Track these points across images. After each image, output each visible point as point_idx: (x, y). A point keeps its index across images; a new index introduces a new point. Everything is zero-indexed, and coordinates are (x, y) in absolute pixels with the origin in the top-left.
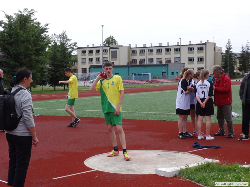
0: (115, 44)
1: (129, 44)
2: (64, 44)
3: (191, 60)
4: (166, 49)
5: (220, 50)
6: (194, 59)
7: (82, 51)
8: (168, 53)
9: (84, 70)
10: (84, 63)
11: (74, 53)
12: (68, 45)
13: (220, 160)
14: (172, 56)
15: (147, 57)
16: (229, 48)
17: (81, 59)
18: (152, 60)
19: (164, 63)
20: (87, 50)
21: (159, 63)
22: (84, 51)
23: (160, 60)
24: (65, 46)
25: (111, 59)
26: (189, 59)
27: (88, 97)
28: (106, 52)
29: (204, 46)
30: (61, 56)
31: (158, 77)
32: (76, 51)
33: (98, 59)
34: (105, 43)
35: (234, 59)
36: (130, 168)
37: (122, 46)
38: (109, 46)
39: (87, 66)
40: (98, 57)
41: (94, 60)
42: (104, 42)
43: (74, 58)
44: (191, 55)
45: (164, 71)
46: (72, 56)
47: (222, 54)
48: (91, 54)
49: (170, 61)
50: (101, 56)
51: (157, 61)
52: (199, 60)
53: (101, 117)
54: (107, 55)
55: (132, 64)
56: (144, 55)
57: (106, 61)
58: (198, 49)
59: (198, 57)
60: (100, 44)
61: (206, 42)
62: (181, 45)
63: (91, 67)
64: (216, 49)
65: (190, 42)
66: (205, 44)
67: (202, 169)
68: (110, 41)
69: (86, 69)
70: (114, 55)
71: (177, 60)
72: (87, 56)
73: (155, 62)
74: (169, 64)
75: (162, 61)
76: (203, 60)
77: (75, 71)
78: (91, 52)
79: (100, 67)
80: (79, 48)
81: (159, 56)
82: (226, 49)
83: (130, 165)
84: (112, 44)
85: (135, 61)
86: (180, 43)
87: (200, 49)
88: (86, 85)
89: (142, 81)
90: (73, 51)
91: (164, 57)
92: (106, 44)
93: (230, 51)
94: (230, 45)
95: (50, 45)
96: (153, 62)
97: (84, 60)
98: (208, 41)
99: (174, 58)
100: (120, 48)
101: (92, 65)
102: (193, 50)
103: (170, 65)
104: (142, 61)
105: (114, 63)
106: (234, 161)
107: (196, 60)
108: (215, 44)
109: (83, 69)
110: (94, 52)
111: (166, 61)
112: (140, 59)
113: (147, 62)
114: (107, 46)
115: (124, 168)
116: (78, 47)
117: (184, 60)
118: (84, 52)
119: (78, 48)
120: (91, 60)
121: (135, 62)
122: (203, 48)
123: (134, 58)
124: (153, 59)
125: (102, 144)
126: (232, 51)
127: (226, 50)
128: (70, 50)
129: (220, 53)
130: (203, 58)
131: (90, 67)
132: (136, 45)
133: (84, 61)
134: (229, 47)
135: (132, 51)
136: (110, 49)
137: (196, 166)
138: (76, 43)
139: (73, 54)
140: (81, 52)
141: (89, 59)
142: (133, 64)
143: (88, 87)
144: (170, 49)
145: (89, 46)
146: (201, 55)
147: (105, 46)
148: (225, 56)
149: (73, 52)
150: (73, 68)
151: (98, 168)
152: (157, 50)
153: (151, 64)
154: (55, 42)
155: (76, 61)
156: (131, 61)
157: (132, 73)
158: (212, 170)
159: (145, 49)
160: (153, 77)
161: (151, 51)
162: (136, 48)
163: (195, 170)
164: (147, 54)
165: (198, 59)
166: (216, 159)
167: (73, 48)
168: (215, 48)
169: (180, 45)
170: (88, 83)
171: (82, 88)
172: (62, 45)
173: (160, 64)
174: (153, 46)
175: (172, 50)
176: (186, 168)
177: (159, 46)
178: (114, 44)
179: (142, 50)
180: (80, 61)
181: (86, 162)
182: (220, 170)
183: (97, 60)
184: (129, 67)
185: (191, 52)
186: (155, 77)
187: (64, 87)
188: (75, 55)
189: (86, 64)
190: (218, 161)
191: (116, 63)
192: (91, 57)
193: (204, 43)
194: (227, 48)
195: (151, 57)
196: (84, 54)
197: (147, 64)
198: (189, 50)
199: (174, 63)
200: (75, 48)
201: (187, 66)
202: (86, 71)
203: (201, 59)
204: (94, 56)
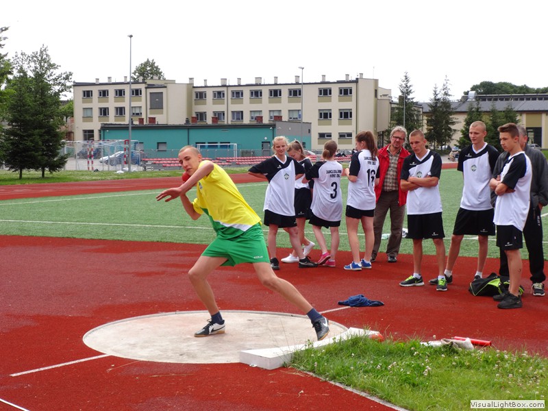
0: (159, 78)
1: (191, 79)
2: (42, 75)
3: (325, 115)
4: (271, 91)
5: (387, 95)
6: (330, 114)
7: (84, 92)
8: (276, 99)
9: (89, 135)
10: (87, 118)
11: (66, 96)
12: (51, 78)
13: (382, 332)
14: (285, 106)
15: (228, 107)
16: (406, 92)
17: (82, 110)
18: (240, 115)
19: (266, 121)
20: (96, 91)
21: (255, 122)
22: (88, 92)
23: (257, 115)
24: (45, 78)
25: (148, 110)
26: (321, 114)
27: (96, 194)
28: (137, 94)
29: (353, 86)
30: (35, 101)
31: (254, 152)
32: (70, 92)
33: (120, 111)
34: (137, 74)
35: (417, 115)
36: (185, 350)
37: (173, 82)
38: (144, 82)
39: (95, 125)
40: (120, 105)
41: (112, 112)
42: (135, 73)
43: (66, 106)
44: (325, 106)
45: (266, 138)
46: (62, 102)
47: (391, 103)
48: (104, 99)
49: (279, 118)
50: (126, 103)
51: (252, 118)
52: (341, 117)
53: (124, 239)
54: (141, 101)
55: (195, 123)
56: (224, 104)
57: (137, 114)
58: (341, 93)
59: (340, 110)
60: (126, 77)
61: (359, 77)
62: (304, 84)
63: (105, 128)
64: (379, 94)
65: (324, 76)
66: (356, 81)
67: (342, 349)
68: (148, 71)
69: (92, 131)
70: (157, 102)
71: (296, 115)
72: (96, 104)
73: (247, 120)
74: (278, 124)
75: (262, 117)
76: (351, 117)
77: (69, 135)
78: (104, 94)
79: (125, 128)
80: (77, 85)
81: (256, 107)
82: (401, 94)
83: (185, 344)
84: (152, 78)
85: (202, 116)
86: (300, 78)
87: (346, 92)
88: (93, 168)
89: (217, 159)
90: (62, 91)
91: (266, 107)
92: (138, 77)
93: (409, 97)
94: (409, 85)
95: (10, 77)
96: (242, 118)
97: (89, 111)
98: (361, 74)
99: (289, 111)
100: (169, 86)
101: (105, 123)
102: (330, 94)
103: (279, 126)
104: (218, 116)
105: (157, 120)
106: (410, 333)
107: (335, 115)
108: (376, 81)
109: (85, 131)
110: (112, 94)
111: (271, 117)
112: (215, 113)
113: (228, 120)
114: (141, 80)
115: (172, 350)
116: (74, 82)
117: (310, 115)
118: (88, 94)
119: (74, 86)
120: (104, 112)
121: (202, 119)
122: (351, 90)
123: (201, 109)
124: (242, 112)
125: (124, 298)
126: (412, 99)
127: (400, 97)
128: (56, 88)
129: (388, 102)
130: (351, 113)
131: (102, 127)
132: (205, 80)
133: (89, 115)
134: (407, 90)
135: (197, 95)
136: (146, 88)
137: (329, 344)
138: (71, 74)
139: (62, 98)
140: (82, 94)
141: (101, 109)
142: (199, 123)
143: (97, 173)
144: (280, 92)
145: (100, 81)
146: (346, 105)
147: (136, 82)
148: (397, 108)
149: (63, 93)
150: (63, 129)
151: (113, 350)
152: (252, 93)
153: (238, 123)
154: (21, 70)
155: (70, 113)
156: (194, 115)
157: (197, 143)
158: (363, 353)
159: (224, 89)
160: (243, 152)
161: (238, 94)
162: (206, 87)
163: (326, 353)
164: (230, 100)
165: (341, 113)
166: (372, 329)
167: (63, 85)
168: (376, 91)
169: (300, 82)
170: (97, 164)
171: (83, 175)
172: (39, 76)
173: (258, 124)
174: (242, 84)
175: (285, 93)
176: (307, 347)
177: (256, 85)
178: (157, 78)
179: (219, 93)
180: (78, 113)
181: (88, 338)
182: (379, 353)
183: (117, 114)
184: (188, 129)
185: (325, 98)
186: (247, 152)
187: (41, 173)
188: (68, 101)
189: (92, 121)
190: (376, 333)
191: (161, 119)
192: (104, 105)
193: (354, 79)
194: (402, 92)
195: (237, 108)
196: (88, 99)
197: (230, 123)
198: (321, 94)
199: (289, 121)
200: (68, 84)
201: (317, 129)
202: (93, 136)
203: (345, 115)
204: (112, 103)
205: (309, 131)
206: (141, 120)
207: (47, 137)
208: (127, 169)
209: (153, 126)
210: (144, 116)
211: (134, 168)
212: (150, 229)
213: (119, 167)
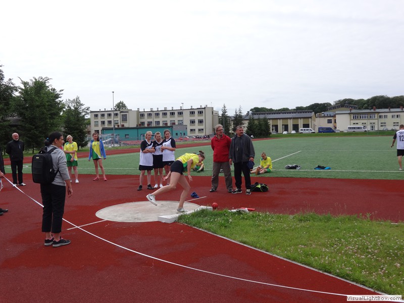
0: (125, 109)
1: (138, 109)
3: (193, 122)
4: (170, 113)
5: (217, 113)
8: (173, 116)
10: (96, 125)
12: (81, 109)
14: (176, 118)
15: (154, 119)
16: (224, 112)
17: (94, 122)
18: (158, 123)
19: (169, 125)
20: (99, 114)
21: (165, 125)
23: (165, 122)
24: (79, 110)
25: (121, 122)
26: (191, 122)
28: (116, 115)
29: (203, 110)
30: (75, 119)
32: (89, 115)
33: (110, 122)
35: (229, 121)
36: (136, 217)
37: (131, 110)
38: (119, 110)
40: (109, 120)
41: (106, 123)
42: (115, 107)
43: (88, 121)
44: (192, 118)
47: (219, 117)
48: (103, 117)
49: (174, 124)
50: (112, 119)
51: (163, 124)
52: (199, 122)
54: (118, 118)
55: (140, 126)
56: (152, 118)
57: (117, 123)
59: (198, 120)
60: (112, 108)
62: (184, 110)
63: (103, 129)
64: (214, 113)
66: (205, 108)
67: (198, 214)
68: (121, 106)
70: (125, 118)
71: (181, 122)
72: (100, 119)
73: (161, 125)
74: (174, 126)
75: (167, 123)
76: (203, 122)
77: (89, 132)
78: (103, 115)
79: (112, 129)
80: (91, 112)
81: (165, 119)
82: (222, 113)
84: (122, 108)
85: (143, 123)
86: (182, 107)
87: (200, 113)
91: (169, 119)
92: (117, 108)
93: (226, 114)
94: (225, 109)
95: (64, 109)
97: (97, 123)
99: (178, 120)
100: (129, 112)
101: (104, 127)
102: (194, 113)
104: (149, 123)
107: (197, 122)
108: (213, 108)
110: (106, 115)
111: (171, 123)
112: (148, 122)
113: (154, 125)
115: (131, 217)
117: (187, 122)
118: (96, 116)
120: (103, 123)
122: (203, 112)
123: (142, 120)
124: (159, 121)
128: (83, 113)
129: (217, 116)
135: (141, 115)
136: (120, 113)
137: (193, 213)
138: (89, 108)
139: (86, 118)
140: (94, 116)
142: (142, 126)
144: (174, 113)
145: (101, 110)
146: (201, 118)
147: (116, 110)
148: (221, 119)
149: (87, 115)
150: (86, 130)
151: (108, 218)
152: (163, 114)
153: (158, 126)
154: (69, 107)
155: (89, 124)
156: (140, 123)
157: (141, 134)
158: (206, 215)
159: (152, 112)
161: (157, 114)
162: (144, 112)
163: (191, 216)
164: (154, 117)
169: (182, 109)
172: (76, 109)
174: (159, 110)
175: (176, 114)
177: (165, 110)
179: (150, 114)
180: (92, 123)
181: (98, 214)
182: (212, 215)
183: (108, 123)
184: (138, 129)
185: (192, 115)
188: (88, 119)
189: (98, 127)
191: (126, 125)
192: (103, 120)
195: (157, 120)
196: (96, 118)
198: (191, 113)
199: (178, 125)
200: (88, 112)
201: (189, 127)
202: (98, 133)
203: (201, 122)
204: (106, 119)
205: (186, 128)
206: (118, 126)
207: (80, 134)
208: (113, 146)
209: (123, 128)
210: (119, 124)
211: (116, 145)
212: (123, 170)
213: (110, 145)
